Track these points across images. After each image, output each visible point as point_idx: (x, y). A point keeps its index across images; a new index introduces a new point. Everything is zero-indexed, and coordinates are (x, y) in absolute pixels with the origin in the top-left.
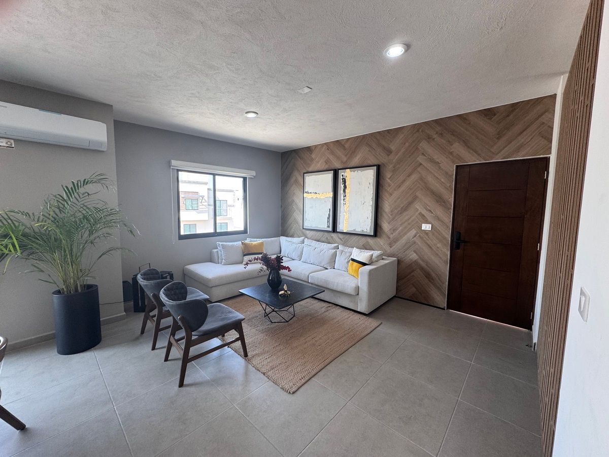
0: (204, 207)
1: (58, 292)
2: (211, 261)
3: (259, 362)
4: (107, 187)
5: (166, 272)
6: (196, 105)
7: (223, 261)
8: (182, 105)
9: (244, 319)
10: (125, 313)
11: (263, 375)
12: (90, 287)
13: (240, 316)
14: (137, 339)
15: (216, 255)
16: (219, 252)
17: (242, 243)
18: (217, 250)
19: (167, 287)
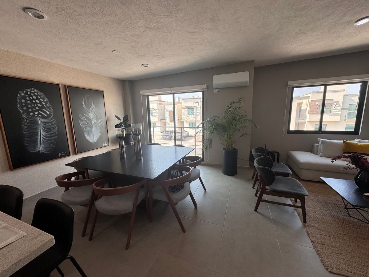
0: (337, 111)
1: (224, 149)
2: (312, 152)
3: (313, 232)
4: (241, 104)
5: (276, 152)
6: (302, 39)
7: (321, 153)
8: (291, 44)
9: (307, 196)
10: (249, 167)
11: (311, 242)
12: (235, 149)
13: (306, 193)
14: (249, 180)
15: (316, 148)
16: (319, 146)
17: (344, 142)
18: (318, 144)
19: (260, 158)
